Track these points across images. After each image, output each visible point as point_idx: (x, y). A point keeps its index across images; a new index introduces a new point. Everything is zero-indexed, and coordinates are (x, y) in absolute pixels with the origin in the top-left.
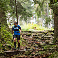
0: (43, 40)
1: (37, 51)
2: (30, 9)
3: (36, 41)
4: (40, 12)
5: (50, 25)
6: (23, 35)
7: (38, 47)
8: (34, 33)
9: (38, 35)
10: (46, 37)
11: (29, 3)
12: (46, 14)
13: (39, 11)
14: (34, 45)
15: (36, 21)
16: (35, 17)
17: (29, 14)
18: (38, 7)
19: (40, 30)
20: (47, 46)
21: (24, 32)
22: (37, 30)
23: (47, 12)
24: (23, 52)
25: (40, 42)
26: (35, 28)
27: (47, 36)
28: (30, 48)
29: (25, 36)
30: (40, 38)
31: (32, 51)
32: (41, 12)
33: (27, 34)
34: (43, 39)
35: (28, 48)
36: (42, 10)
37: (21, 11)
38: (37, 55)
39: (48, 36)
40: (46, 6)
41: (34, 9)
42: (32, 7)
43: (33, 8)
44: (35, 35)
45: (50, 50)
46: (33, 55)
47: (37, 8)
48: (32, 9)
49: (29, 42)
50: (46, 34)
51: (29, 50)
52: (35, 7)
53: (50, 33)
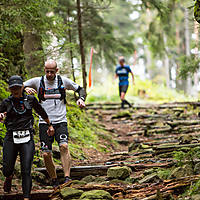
0: (170, 132)
1: (150, 168)
2: (125, 30)
3: (146, 135)
4: (160, 39)
5: (193, 83)
6: (100, 117)
7: (154, 155)
8: (138, 108)
9: (152, 115)
10: (180, 124)
11: (125, 10)
12: (181, 46)
13: (159, 35)
14: (141, 148)
15: (146, 71)
16: (141, 57)
17: (124, 45)
18: (155, 20)
19: (161, 99)
20: (183, 151)
21: (104, 107)
22: (150, 98)
23: (184, 40)
24: (101, 169)
25: (158, 139)
26: (144, 92)
27: (185, 118)
28: (125, 157)
29: (109, 118)
30: (160, 125)
31: (133, 168)
32: (165, 39)
33: (116, 112)
34: (170, 128)
35: (118, 159)
36: (167, 30)
37: (96, 33)
38: (151, 181)
39: (188, 121)
40: (183, 20)
41: (139, 28)
42: (135, 21)
43: (136, 25)
44: (144, 117)
45: (194, 163)
46: (135, 181)
47: (151, 25)
48: (133, 28)
49: (121, 139)
50: (182, 111)
51: (122, 164)
52: (143, 23)
53: (195, 108)
